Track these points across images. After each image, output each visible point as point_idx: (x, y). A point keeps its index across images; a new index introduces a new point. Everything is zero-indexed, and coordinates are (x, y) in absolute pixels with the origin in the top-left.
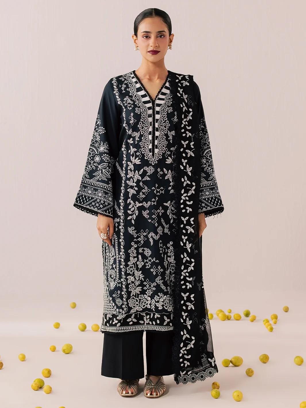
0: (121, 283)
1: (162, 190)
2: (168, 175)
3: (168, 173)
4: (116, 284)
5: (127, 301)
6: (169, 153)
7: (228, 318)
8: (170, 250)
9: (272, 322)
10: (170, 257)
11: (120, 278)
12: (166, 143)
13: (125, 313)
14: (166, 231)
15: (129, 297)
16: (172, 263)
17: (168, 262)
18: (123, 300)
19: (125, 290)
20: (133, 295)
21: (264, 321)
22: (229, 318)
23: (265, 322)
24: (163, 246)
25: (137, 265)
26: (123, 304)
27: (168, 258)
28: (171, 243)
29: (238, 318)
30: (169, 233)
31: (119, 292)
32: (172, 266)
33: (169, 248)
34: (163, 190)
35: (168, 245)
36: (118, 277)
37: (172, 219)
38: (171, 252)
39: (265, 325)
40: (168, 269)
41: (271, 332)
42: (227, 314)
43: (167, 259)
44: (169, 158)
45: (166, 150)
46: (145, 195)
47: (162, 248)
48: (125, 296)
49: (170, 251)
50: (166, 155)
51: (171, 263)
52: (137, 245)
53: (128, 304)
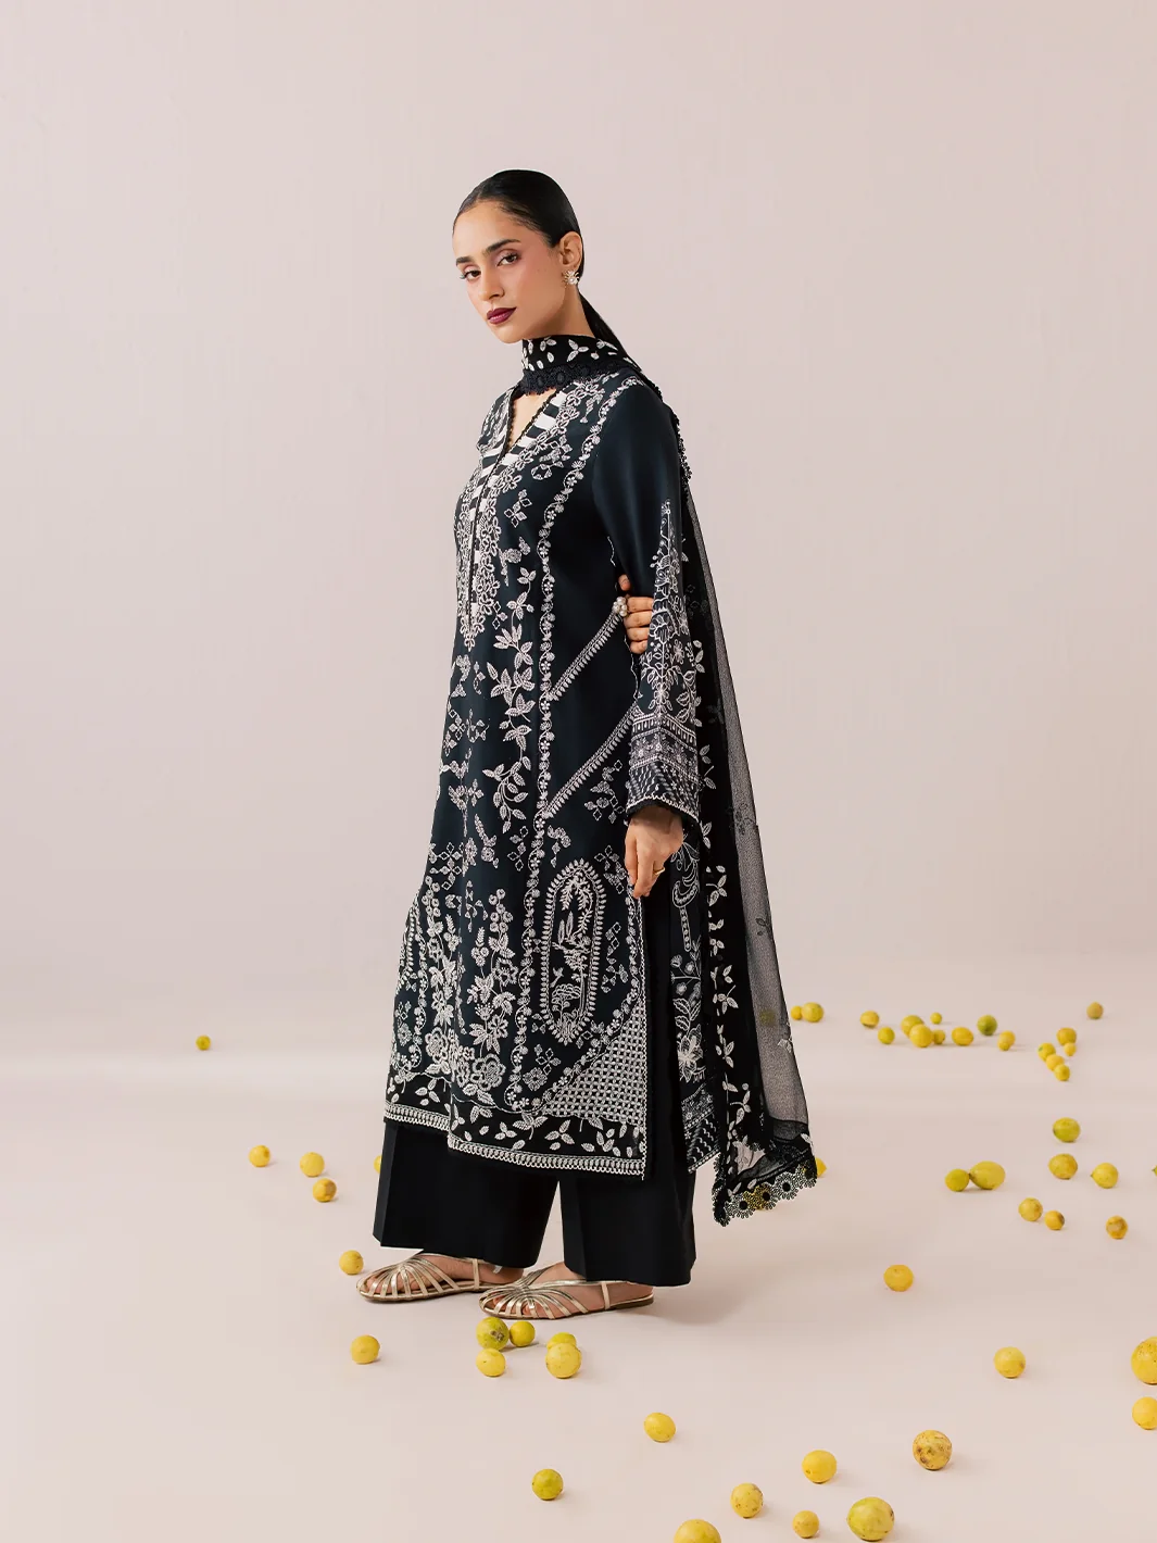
0: (417, 982)
1: (480, 729)
2: (502, 686)
3: (499, 678)
4: (405, 982)
5: (422, 1037)
6: (503, 616)
7: (937, 1040)
8: (497, 917)
9: (1062, 1051)
10: (496, 936)
11: (416, 968)
12: (496, 585)
13: (413, 1070)
14: (488, 855)
15: (427, 1028)
16: (502, 957)
17: (491, 951)
18: (413, 1031)
19: (423, 1003)
20: (438, 1025)
21: (1041, 1049)
22: (940, 1040)
23: (1044, 1052)
24: (475, 900)
25: (446, 943)
26: (411, 1043)
27: (491, 941)
28: (501, 894)
29: (965, 1041)
30: (495, 863)
31: (408, 1006)
32: (502, 965)
33: (492, 909)
34: (483, 728)
35: (492, 900)
36: (412, 964)
37: (506, 819)
38: (498, 923)
39: (1045, 1060)
40: (488, 972)
41: (1065, 1080)
42: (934, 1028)
43: (486, 940)
44: (504, 631)
45: (497, 607)
46: (456, 740)
47: (472, 903)
48: (420, 1021)
49: (496, 919)
50: (496, 624)
51: (498, 955)
52: (440, 885)
53: (423, 1046)
